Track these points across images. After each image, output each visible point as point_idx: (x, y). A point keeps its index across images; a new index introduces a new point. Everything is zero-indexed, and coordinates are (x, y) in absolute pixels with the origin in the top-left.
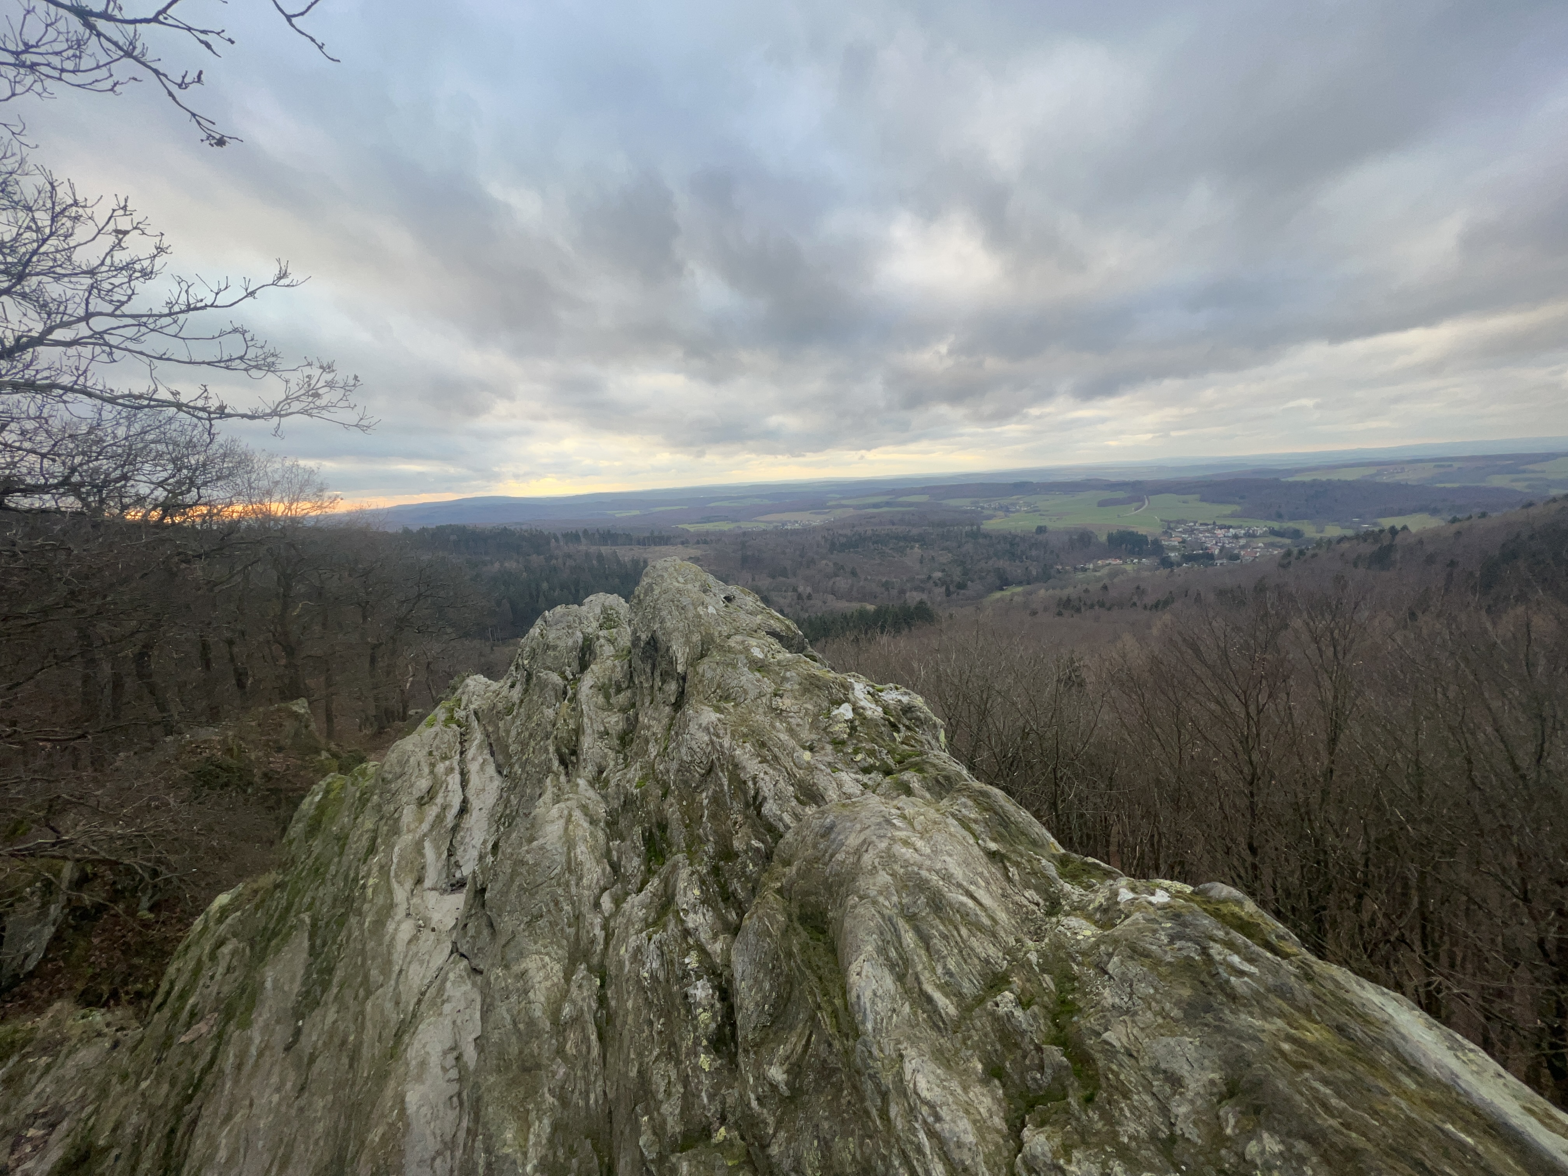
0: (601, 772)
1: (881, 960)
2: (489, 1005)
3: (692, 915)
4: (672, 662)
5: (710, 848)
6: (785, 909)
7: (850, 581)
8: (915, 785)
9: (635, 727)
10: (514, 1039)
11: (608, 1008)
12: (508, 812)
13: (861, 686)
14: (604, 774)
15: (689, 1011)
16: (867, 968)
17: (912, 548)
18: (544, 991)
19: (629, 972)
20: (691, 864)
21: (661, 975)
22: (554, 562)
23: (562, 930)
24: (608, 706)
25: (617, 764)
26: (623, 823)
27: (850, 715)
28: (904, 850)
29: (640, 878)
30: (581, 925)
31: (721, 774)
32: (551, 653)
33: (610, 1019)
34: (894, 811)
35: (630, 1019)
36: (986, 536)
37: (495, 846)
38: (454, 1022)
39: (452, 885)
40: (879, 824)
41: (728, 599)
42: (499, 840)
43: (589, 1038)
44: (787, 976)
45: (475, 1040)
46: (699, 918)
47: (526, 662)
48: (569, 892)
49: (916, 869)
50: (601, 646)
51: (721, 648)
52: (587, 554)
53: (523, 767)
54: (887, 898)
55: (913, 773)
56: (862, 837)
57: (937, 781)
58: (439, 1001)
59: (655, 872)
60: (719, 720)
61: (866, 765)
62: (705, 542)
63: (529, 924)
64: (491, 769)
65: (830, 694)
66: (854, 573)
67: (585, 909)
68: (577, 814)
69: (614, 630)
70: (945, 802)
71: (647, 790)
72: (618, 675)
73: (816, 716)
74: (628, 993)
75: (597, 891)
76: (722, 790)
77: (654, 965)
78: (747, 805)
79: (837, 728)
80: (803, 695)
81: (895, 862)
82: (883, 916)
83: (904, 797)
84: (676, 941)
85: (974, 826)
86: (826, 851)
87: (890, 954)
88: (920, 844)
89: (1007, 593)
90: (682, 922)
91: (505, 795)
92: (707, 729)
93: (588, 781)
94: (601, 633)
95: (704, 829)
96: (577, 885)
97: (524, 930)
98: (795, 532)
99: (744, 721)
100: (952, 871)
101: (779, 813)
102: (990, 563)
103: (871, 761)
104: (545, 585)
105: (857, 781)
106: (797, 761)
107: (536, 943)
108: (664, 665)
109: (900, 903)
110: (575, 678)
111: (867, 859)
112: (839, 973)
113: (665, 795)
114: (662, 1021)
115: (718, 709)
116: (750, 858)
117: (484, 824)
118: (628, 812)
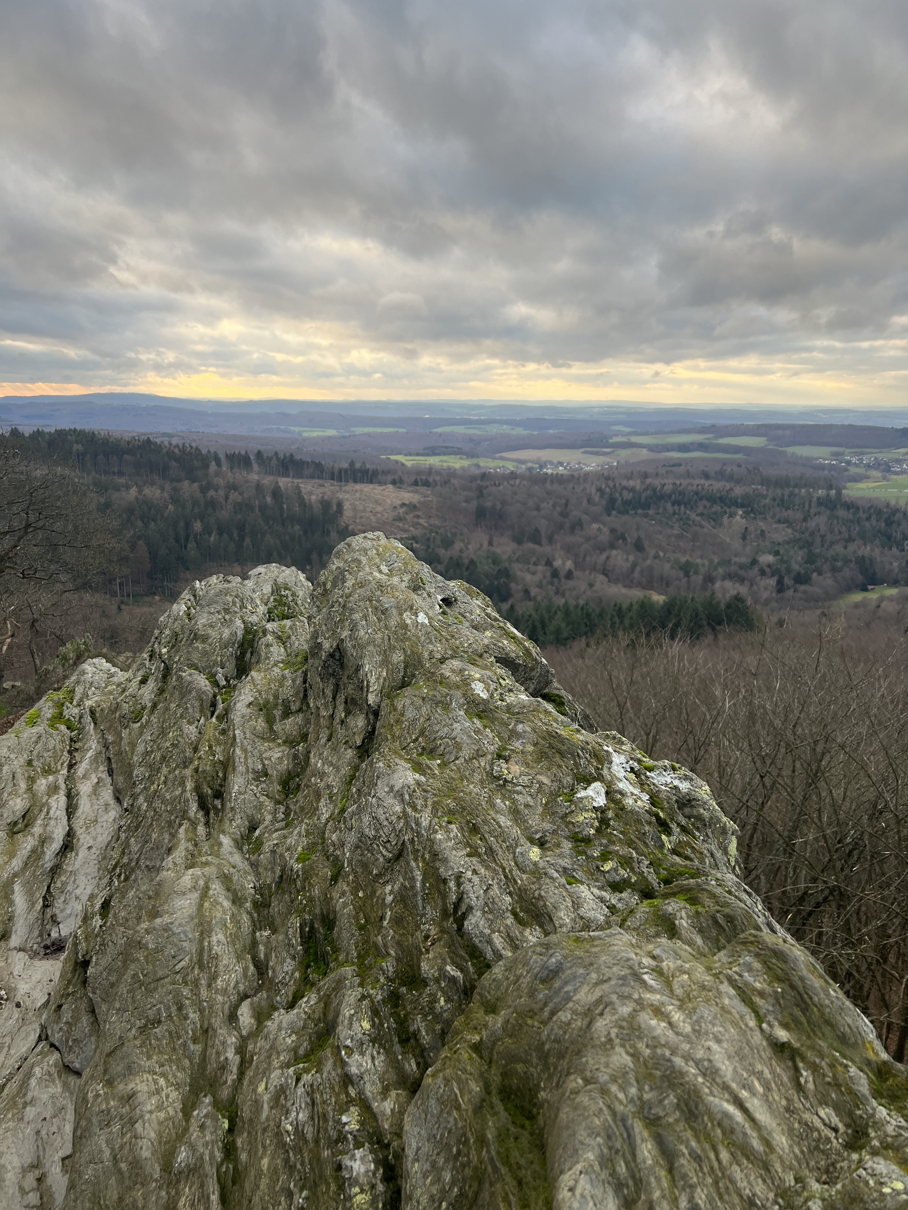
0: (253, 828)
1: (604, 1175)
2: (86, 1130)
3: (356, 1056)
4: (362, 688)
5: (389, 965)
6: (481, 1075)
7: (631, 558)
8: (683, 922)
9: (304, 769)
10: (113, 1181)
11: (236, 1160)
12: (125, 860)
13: (623, 759)
14: (257, 832)
15: (341, 1188)
16: (584, 1185)
17: (732, 515)
18: (155, 1125)
19: (268, 1119)
20: (361, 985)
21: (309, 1132)
22: (211, 493)
23: (185, 1044)
24: (270, 735)
25: (275, 820)
26: (276, 907)
27: (601, 801)
28: (653, 1022)
29: (292, 988)
30: (210, 1043)
31: (413, 864)
32: (198, 645)
33: (237, 1177)
34: (646, 961)
35: (264, 1183)
36: (850, 506)
37: (106, 905)
38: (38, 1133)
39: (46, 947)
40: (623, 978)
41: (447, 602)
42: (111, 897)
43: (208, 1198)
44: (476, 1169)
45: (63, 1159)
46: (366, 1063)
47: (164, 651)
48: (198, 995)
49: (667, 1053)
50: (268, 646)
51: (431, 677)
52: (259, 487)
53: (150, 801)
54: (622, 1089)
55: (683, 904)
56: (598, 993)
57: (716, 922)
58: (20, 1101)
59: (313, 984)
60: (418, 783)
61: (618, 878)
62: (427, 484)
63: (143, 1029)
64: (107, 794)
65: (576, 765)
66: (639, 547)
67: (217, 1022)
68: (216, 887)
69: (288, 623)
70: (722, 956)
71: (312, 868)
72: (287, 691)
73: (554, 795)
74: (264, 1147)
75: (234, 998)
76: (413, 887)
77: (301, 1115)
78: (445, 914)
79: (581, 819)
80: (538, 761)
81: (640, 1038)
82: (614, 1113)
83: (664, 940)
84: (333, 1089)
85: (757, 1000)
86: (545, 1004)
87: (618, 1169)
88: (677, 1016)
89: (873, 596)
90: (344, 1064)
91: (123, 836)
92: (399, 795)
93: (235, 840)
94: (270, 626)
95: (384, 937)
96: (209, 986)
97: (135, 1038)
98: (558, 479)
99: (451, 789)
100: (719, 1065)
101: (487, 931)
102: (852, 547)
103: (623, 873)
104: (198, 526)
105: (602, 900)
106: (520, 859)
107: (149, 1058)
108: (350, 689)
109: (640, 1098)
110: (228, 685)
111: (601, 1025)
112: (546, 1179)
113: (335, 879)
114: (305, 1193)
115: (418, 767)
116: (442, 990)
117: (92, 869)
118: (283, 893)
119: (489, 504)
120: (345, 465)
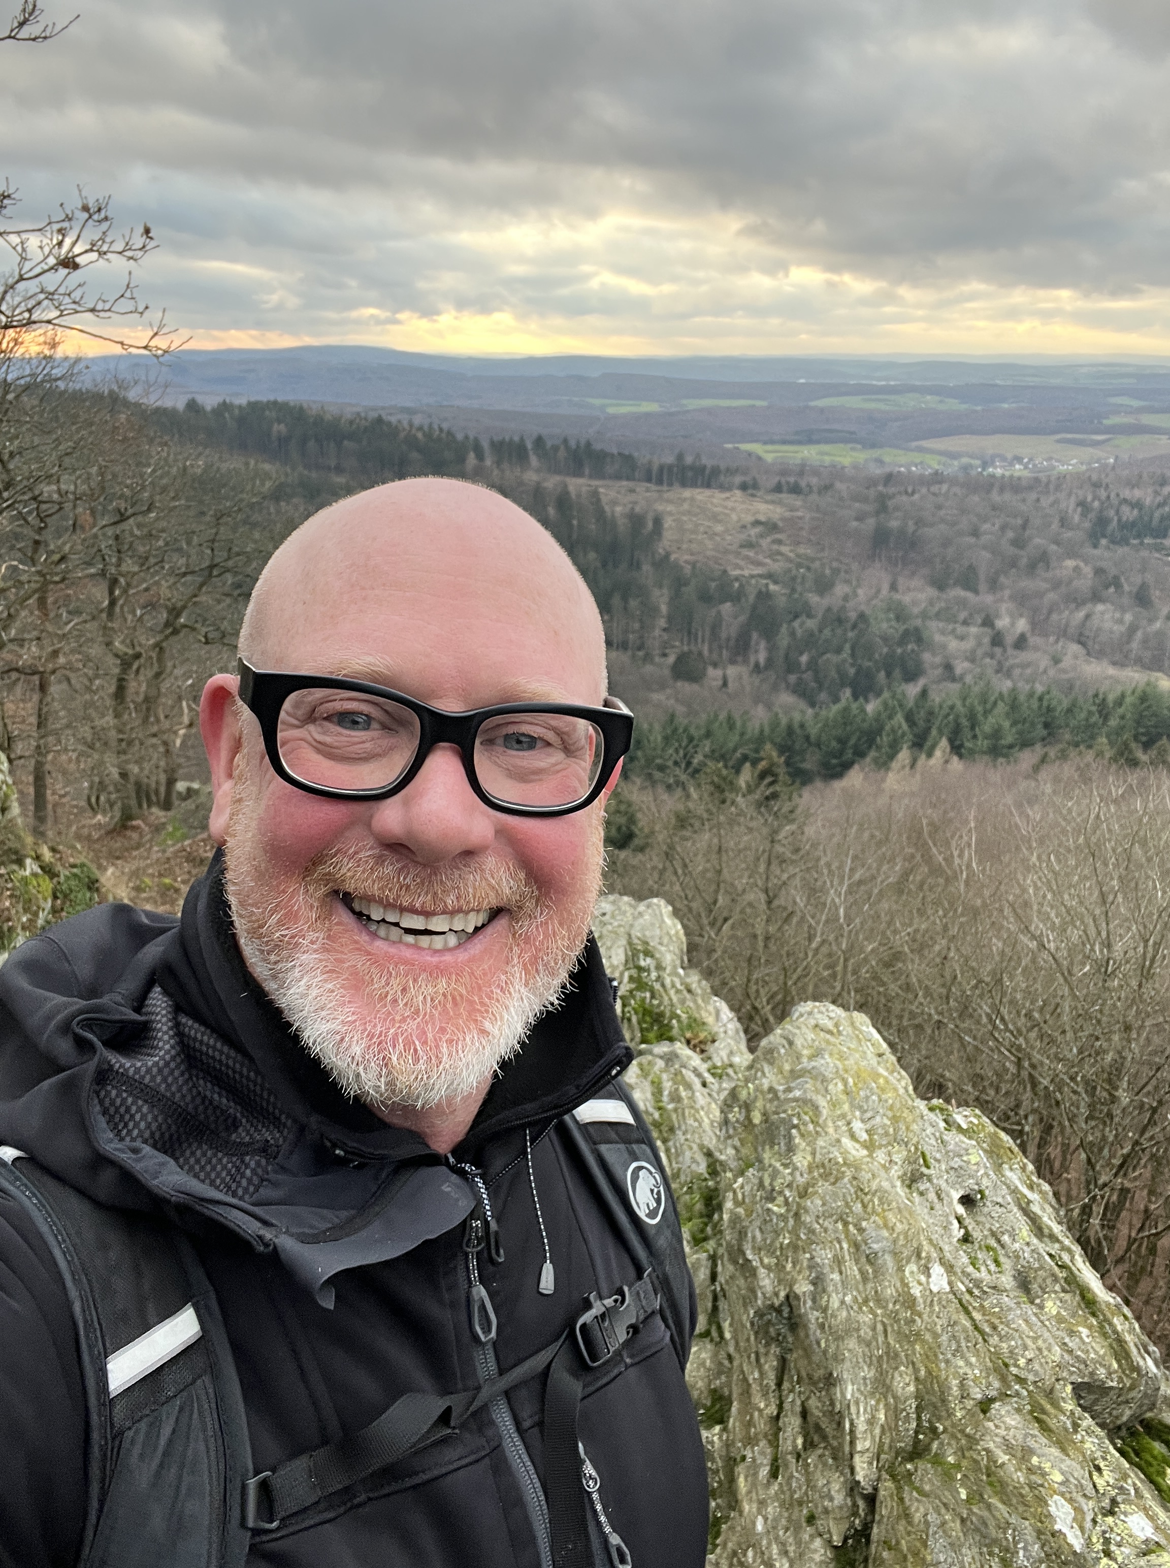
66: (1142, 599)
98: (1013, 485)
119: (894, 524)
120: (669, 459)
